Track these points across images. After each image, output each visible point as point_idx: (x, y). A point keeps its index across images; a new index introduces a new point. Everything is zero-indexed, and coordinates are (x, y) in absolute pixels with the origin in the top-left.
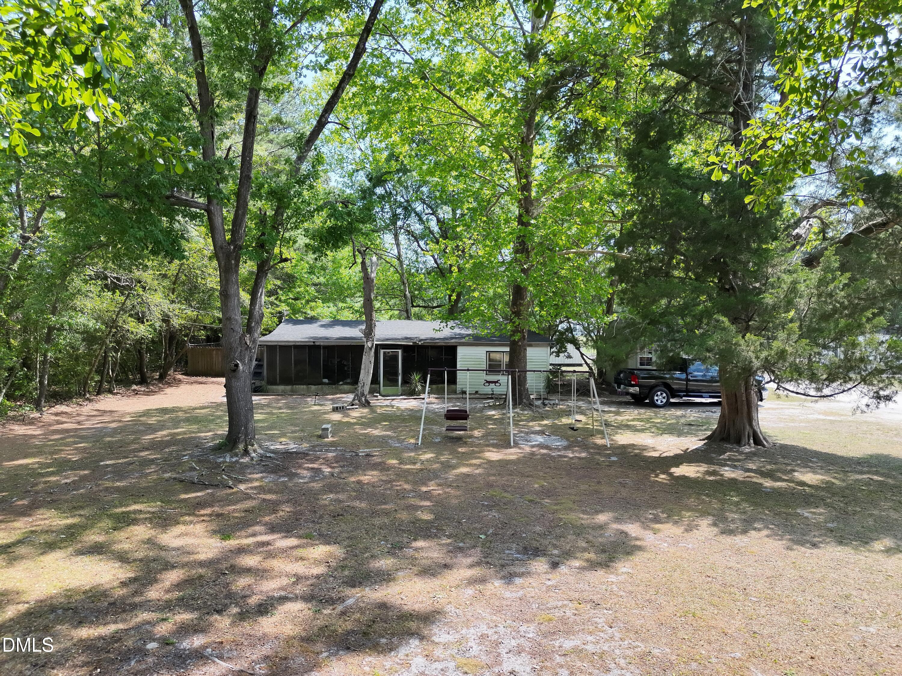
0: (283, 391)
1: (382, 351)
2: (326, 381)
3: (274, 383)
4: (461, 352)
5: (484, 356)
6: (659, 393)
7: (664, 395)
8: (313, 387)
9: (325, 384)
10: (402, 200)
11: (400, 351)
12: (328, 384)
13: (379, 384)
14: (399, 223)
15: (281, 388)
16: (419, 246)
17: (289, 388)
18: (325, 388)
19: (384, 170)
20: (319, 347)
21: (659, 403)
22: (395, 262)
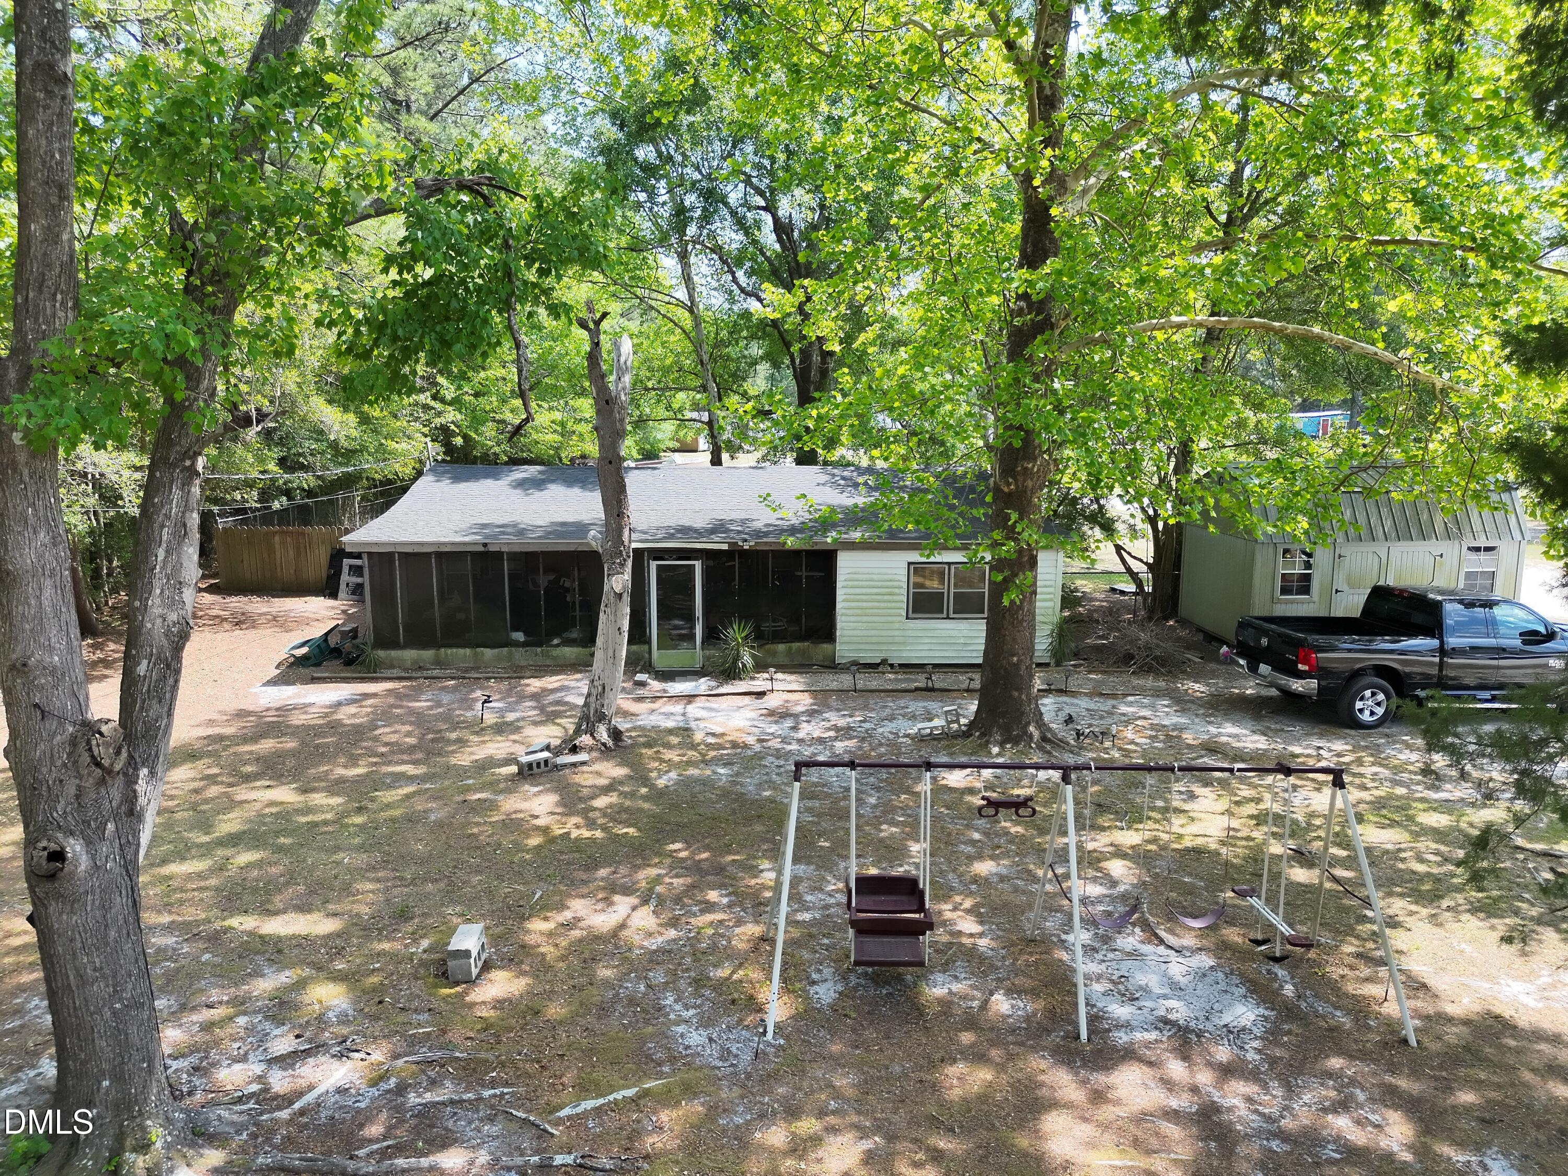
0: (415, 662)
1: (654, 565)
2: (519, 636)
3: (393, 644)
4: (846, 563)
5: (901, 574)
6: (1368, 693)
7: (1381, 697)
8: (488, 653)
9: (517, 644)
10: (697, 176)
11: (698, 565)
12: (524, 644)
13: (649, 642)
14: (692, 230)
15: (410, 655)
16: (735, 280)
17: (428, 654)
18: (520, 656)
19: (651, 97)
20: (499, 554)
21: (1366, 717)
22: (684, 317)
